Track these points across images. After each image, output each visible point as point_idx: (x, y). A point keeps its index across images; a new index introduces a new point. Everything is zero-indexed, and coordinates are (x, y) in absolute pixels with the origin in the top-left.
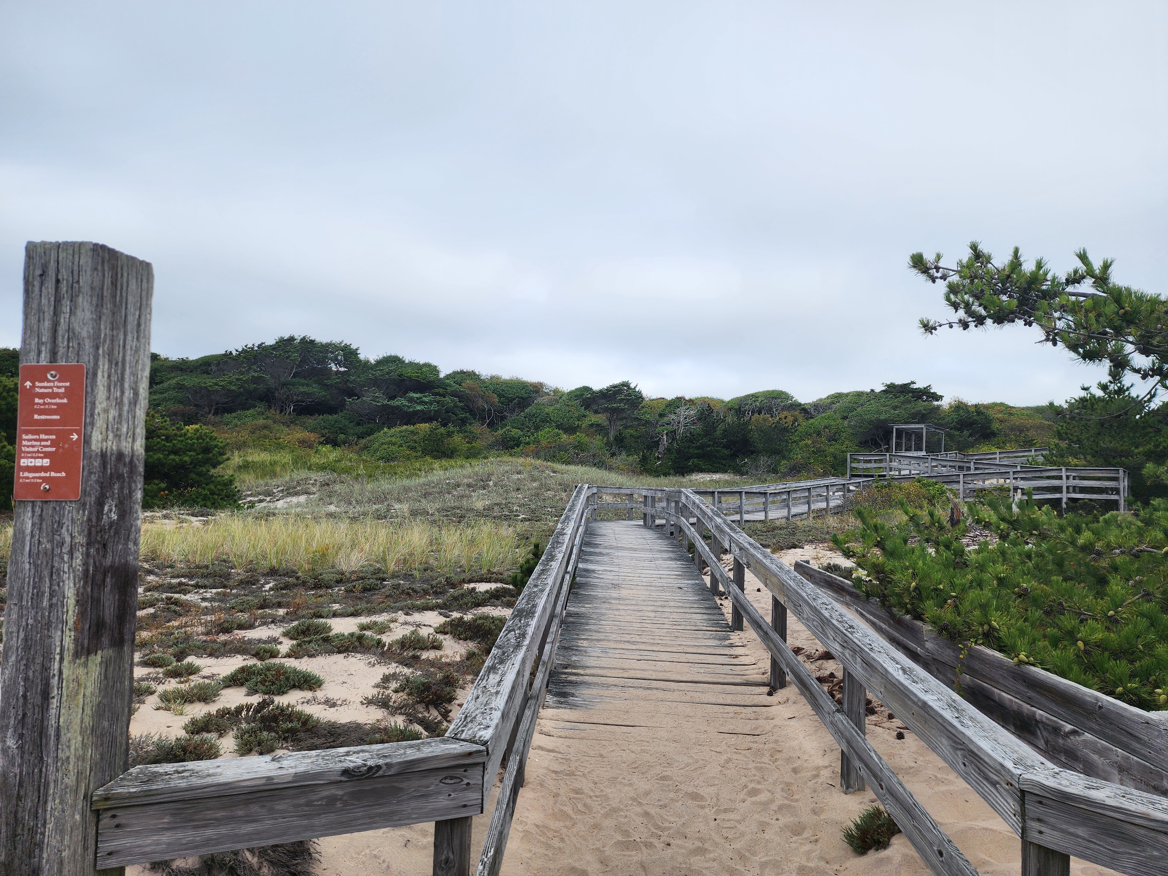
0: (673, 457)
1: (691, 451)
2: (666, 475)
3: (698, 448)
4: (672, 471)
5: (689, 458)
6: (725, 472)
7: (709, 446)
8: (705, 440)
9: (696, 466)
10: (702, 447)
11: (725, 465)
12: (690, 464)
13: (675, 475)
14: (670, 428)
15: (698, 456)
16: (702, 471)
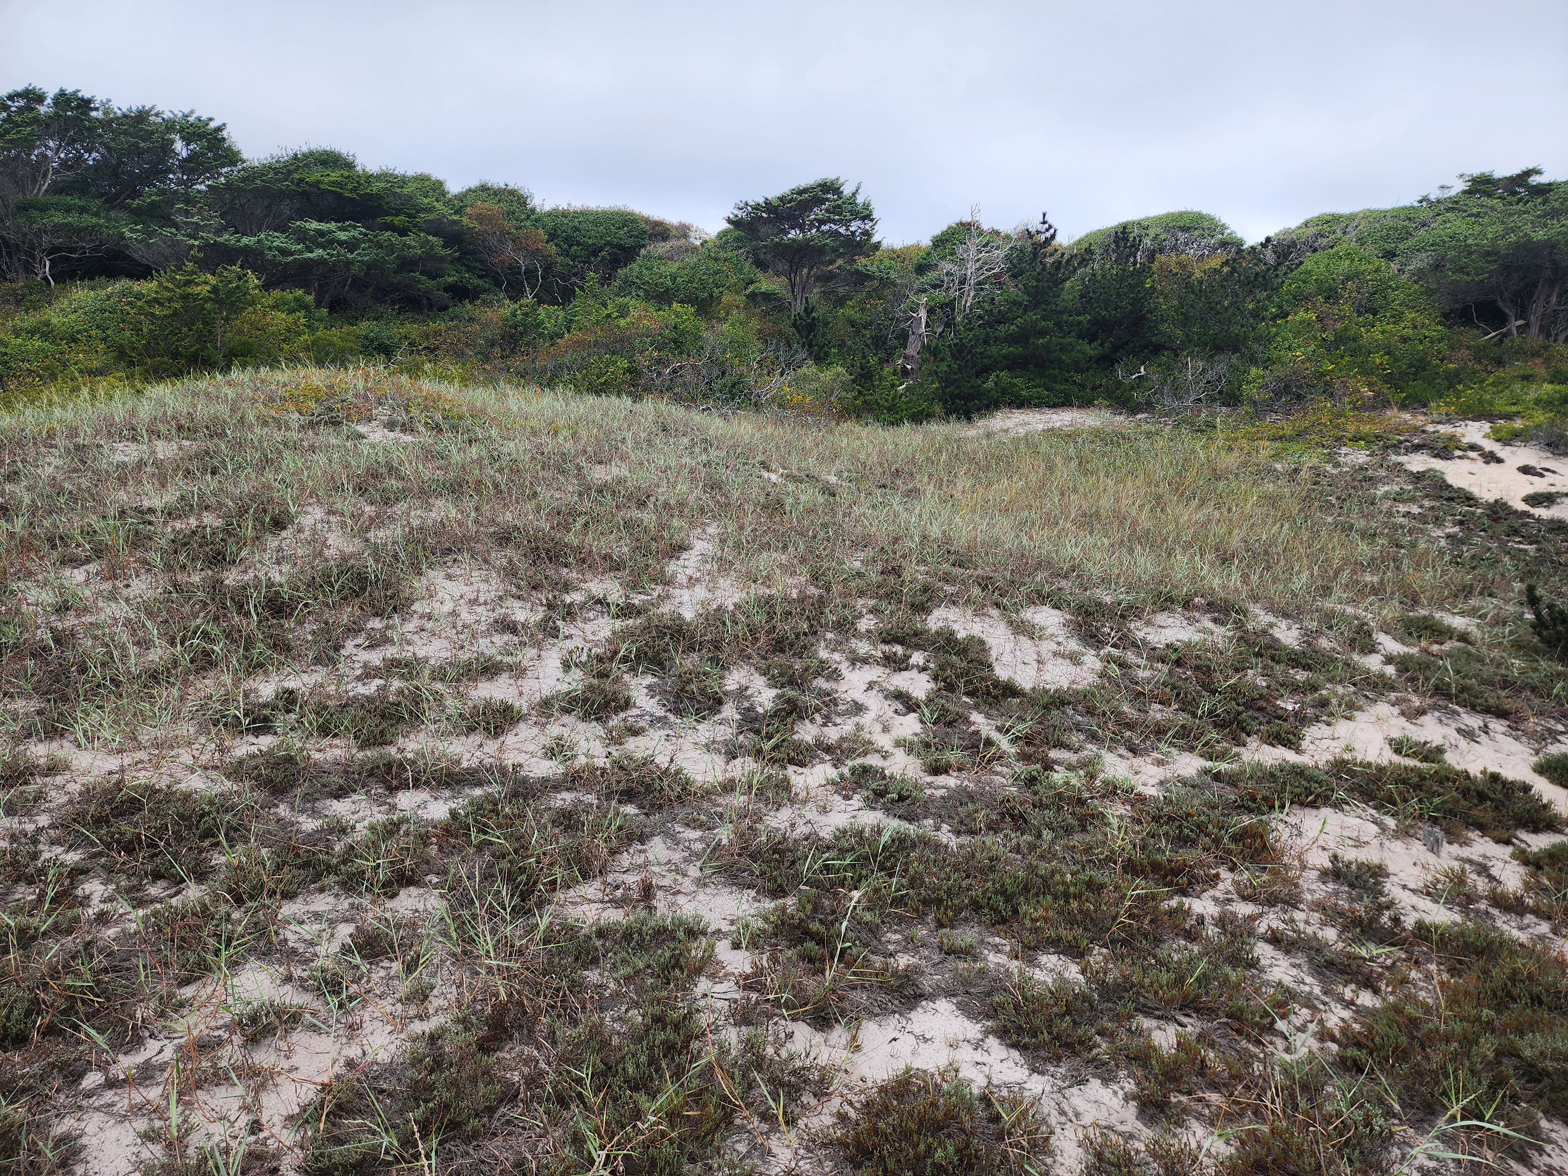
0: (944, 367)
1: (993, 350)
2: (919, 418)
3: (1012, 340)
4: (938, 408)
5: (985, 371)
6: (1086, 403)
7: (1042, 333)
8: (1033, 316)
9: (1004, 391)
10: (1021, 338)
11: (1083, 387)
12: (990, 384)
13: (945, 418)
14: (940, 295)
15: (1012, 364)
16: (1021, 404)
